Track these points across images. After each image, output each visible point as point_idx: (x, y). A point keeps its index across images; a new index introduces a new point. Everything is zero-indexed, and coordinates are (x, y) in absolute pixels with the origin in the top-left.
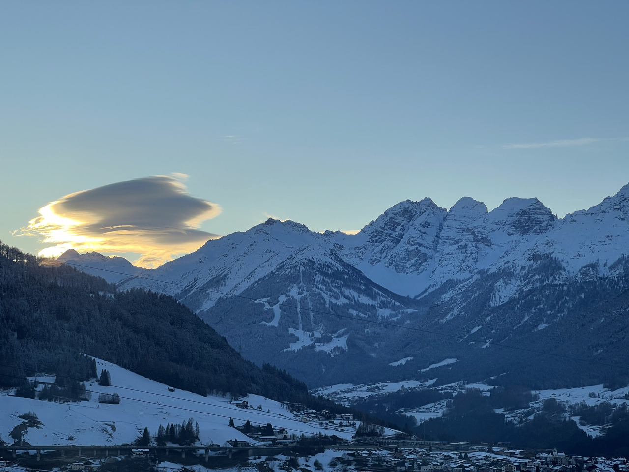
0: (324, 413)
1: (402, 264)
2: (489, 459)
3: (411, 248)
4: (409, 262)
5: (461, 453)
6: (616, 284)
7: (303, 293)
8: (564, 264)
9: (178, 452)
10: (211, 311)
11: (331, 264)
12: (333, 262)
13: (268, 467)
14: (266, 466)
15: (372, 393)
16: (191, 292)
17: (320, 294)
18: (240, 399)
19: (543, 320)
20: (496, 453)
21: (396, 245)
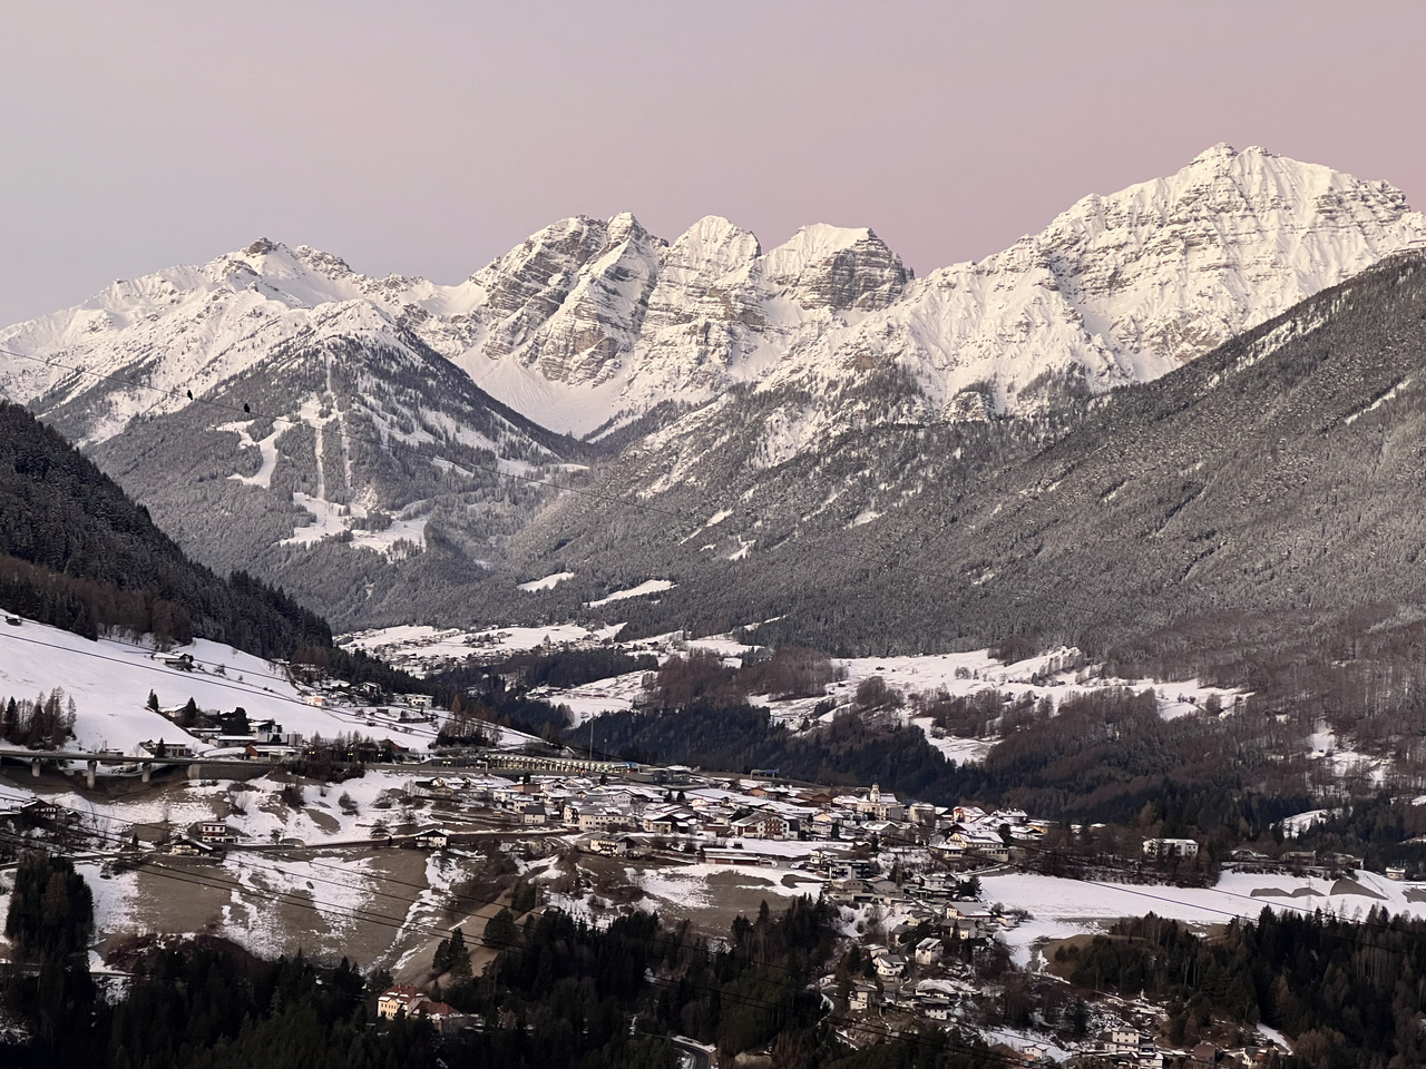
0: (368, 689)
1: (559, 360)
2: (732, 805)
3: (581, 325)
4: (576, 357)
5: (671, 790)
6: (1031, 431)
7: (330, 413)
8: (922, 382)
9: (22, 763)
10: (113, 442)
11: (398, 350)
12: (402, 347)
13: (234, 805)
14: (228, 803)
15: (477, 650)
16: (69, 399)
17: (368, 419)
18: (175, 650)
19: (868, 503)
20: (747, 793)
21: (548, 316)
